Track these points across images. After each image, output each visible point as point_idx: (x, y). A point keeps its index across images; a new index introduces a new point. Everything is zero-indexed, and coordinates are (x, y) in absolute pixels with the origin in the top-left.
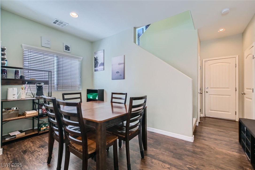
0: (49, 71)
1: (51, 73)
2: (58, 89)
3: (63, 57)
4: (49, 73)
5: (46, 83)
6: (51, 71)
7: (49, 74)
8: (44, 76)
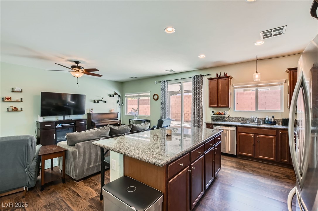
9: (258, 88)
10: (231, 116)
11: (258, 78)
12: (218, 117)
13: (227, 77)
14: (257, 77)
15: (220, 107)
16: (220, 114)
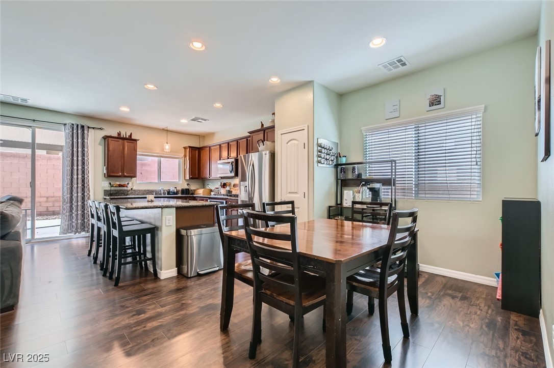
0: (391, 161)
1: (395, 163)
2: (420, 196)
3: (427, 124)
4: (392, 164)
5: (387, 182)
6: (395, 161)
7: (392, 166)
8: (383, 171)
9: (162, 159)
10: (134, 188)
11: (169, 149)
12: (115, 190)
13: (131, 140)
14: (167, 147)
15: (125, 177)
16: (120, 186)
